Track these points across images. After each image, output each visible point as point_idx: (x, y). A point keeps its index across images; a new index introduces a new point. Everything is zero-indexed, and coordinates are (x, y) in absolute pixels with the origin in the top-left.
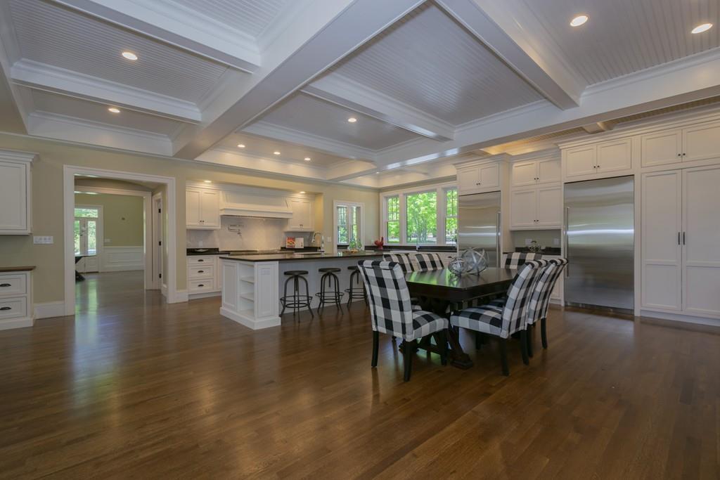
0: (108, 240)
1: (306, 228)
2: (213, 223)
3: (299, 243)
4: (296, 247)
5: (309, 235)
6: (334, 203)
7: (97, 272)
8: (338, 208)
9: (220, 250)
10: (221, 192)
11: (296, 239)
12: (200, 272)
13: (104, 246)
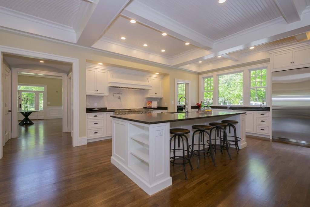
0: (49, 103)
1: (159, 95)
2: (104, 91)
3: (155, 104)
4: (152, 107)
5: (160, 100)
6: (176, 80)
7: (44, 119)
8: (178, 84)
9: (108, 109)
10: (108, 71)
11: (152, 102)
12: (95, 124)
13: (47, 106)
